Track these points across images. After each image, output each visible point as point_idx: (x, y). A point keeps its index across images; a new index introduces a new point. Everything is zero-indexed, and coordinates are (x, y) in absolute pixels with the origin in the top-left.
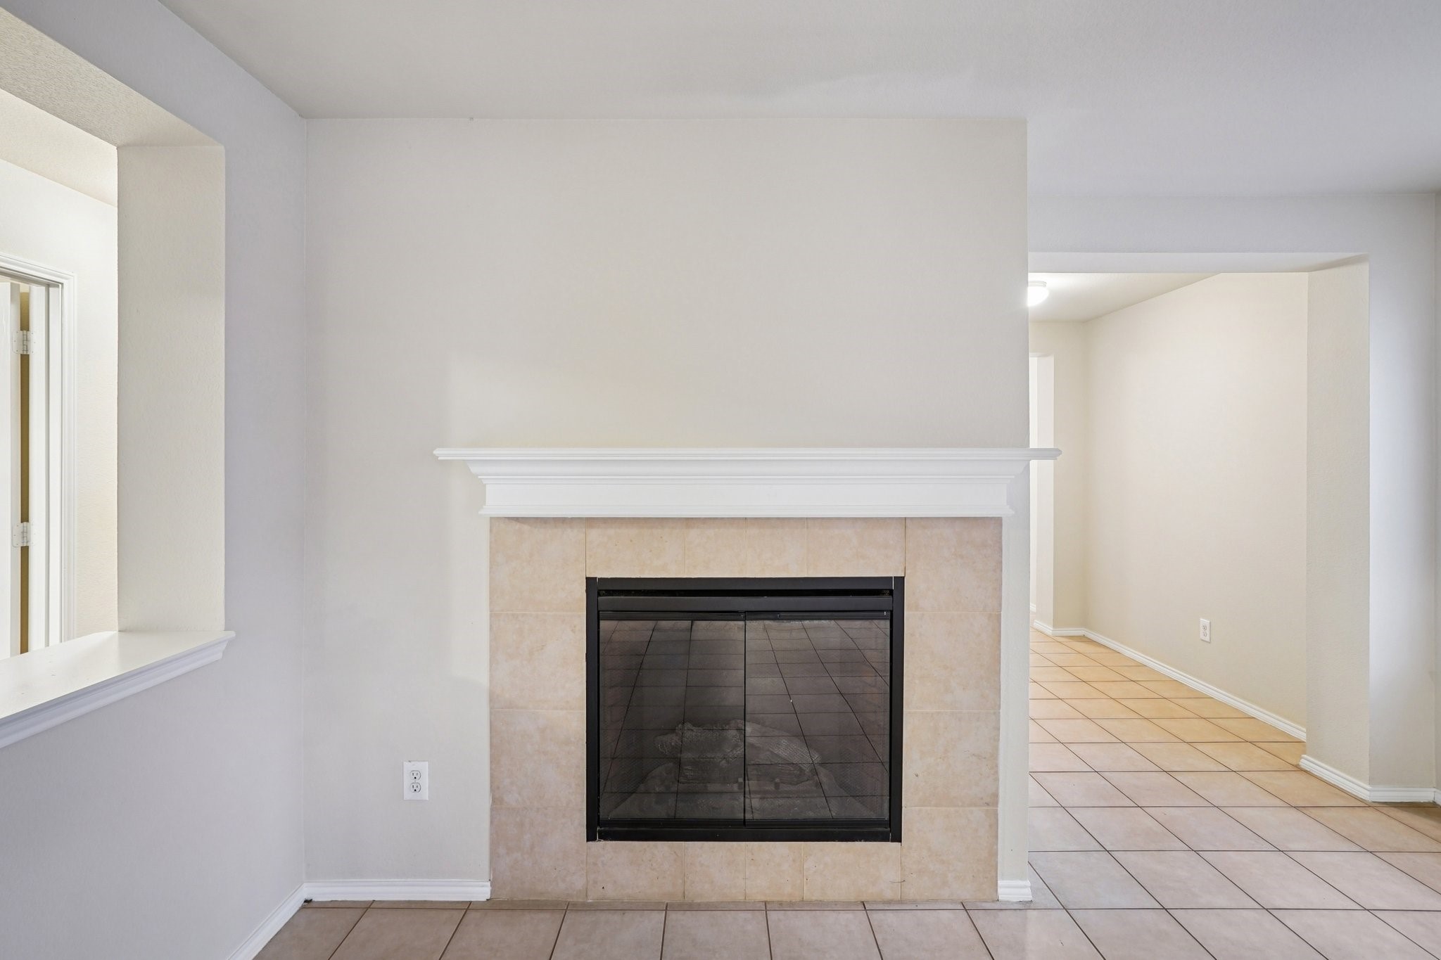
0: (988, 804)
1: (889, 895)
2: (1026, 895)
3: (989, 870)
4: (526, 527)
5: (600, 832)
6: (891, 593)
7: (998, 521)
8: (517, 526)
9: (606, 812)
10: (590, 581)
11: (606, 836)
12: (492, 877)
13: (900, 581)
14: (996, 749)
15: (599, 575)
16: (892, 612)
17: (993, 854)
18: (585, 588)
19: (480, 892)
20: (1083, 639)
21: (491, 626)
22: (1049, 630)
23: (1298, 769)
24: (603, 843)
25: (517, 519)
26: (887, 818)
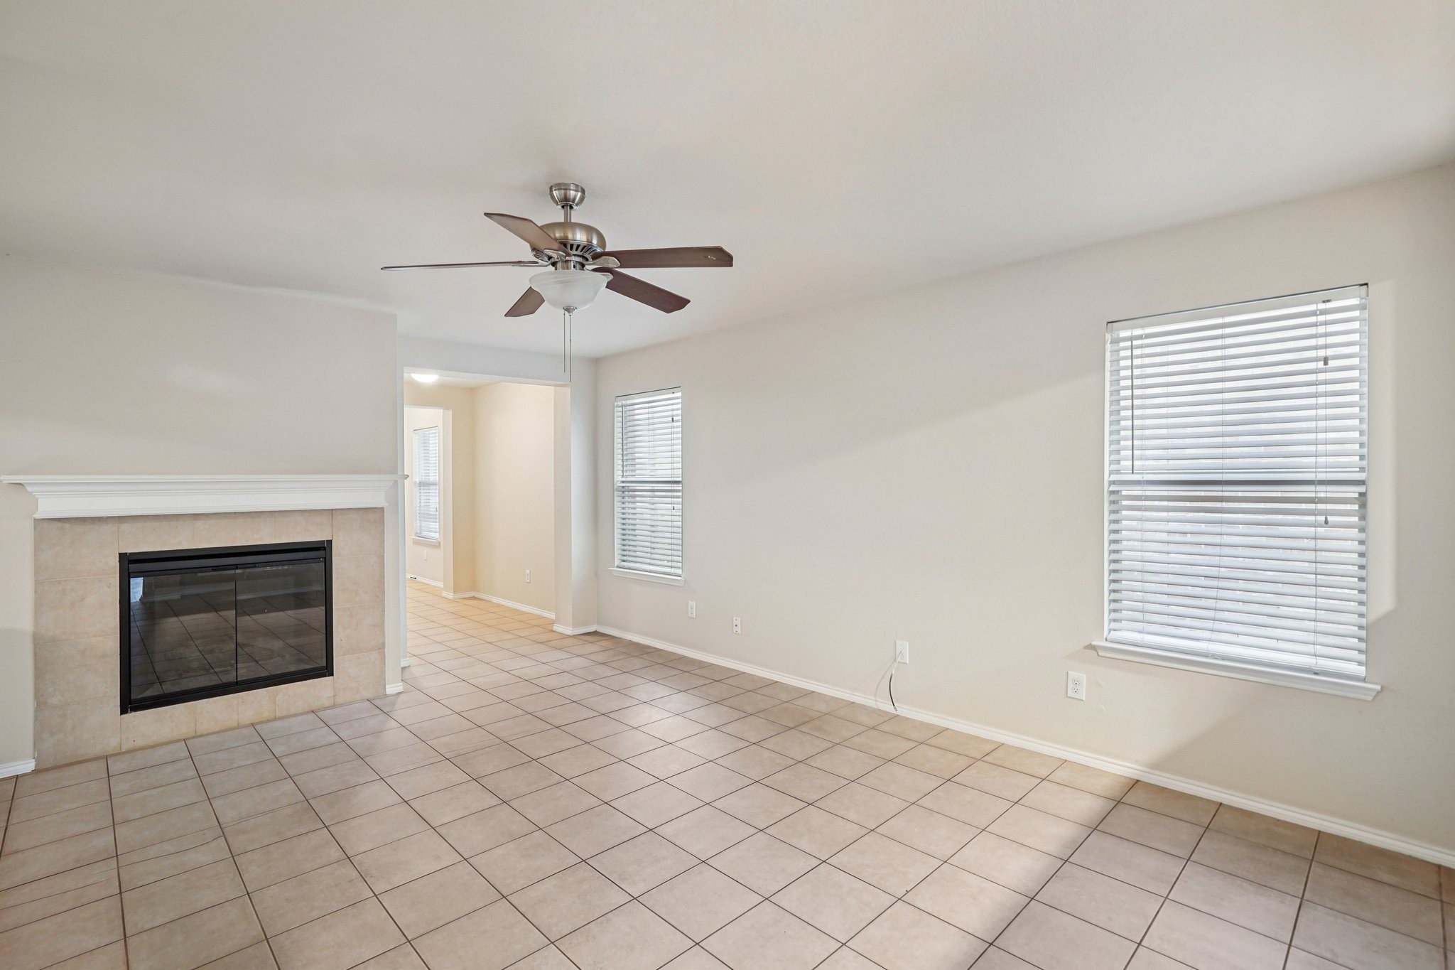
0: (380, 649)
1: (327, 704)
2: (400, 689)
3: (381, 681)
4: (67, 526)
5: (130, 708)
6: (325, 548)
7: (382, 509)
8: (59, 525)
9: (135, 695)
10: (122, 556)
11: (135, 709)
12: (36, 756)
13: (330, 542)
14: (384, 621)
15: (129, 551)
16: (325, 558)
17: (383, 673)
18: (118, 559)
19: (28, 766)
20: (474, 598)
21: (36, 590)
22: (450, 595)
23: (552, 631)
24: (133, 714)
25: (59, 520)
26: (325, 664)
